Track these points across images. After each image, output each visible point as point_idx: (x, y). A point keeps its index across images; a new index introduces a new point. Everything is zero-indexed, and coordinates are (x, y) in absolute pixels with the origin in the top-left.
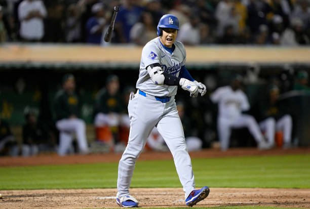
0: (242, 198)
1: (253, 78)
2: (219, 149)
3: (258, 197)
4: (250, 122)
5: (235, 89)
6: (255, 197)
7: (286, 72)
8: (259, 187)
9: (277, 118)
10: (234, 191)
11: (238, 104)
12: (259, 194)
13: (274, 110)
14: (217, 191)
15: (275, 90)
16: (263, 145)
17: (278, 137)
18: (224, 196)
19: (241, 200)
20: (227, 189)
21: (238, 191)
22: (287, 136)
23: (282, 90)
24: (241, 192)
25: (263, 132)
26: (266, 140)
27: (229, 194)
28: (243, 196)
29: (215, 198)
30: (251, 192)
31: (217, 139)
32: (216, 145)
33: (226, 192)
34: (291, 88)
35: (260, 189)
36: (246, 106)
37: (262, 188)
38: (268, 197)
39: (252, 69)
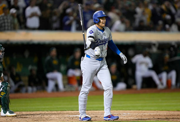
0: (149, 116)
1: (155, 50)
2: (136, 89)
3: (157, 115)
4: (153, 74)
5: (145, 56)
6: (156, 116)
7: (173, 46)
8: (158, 110)
9: (168, 72)
10: (144, 112)
11: (147, 64)
12: (158, 114)
13: (166, 68)
14: (135, 112)
15: (167, 56)
16: (160, 87)
17: (169, 82)
18: (139, 115)
19: (148, 117)
20: (140, 111)
21: (146, 112)
22: (174, 82)
23: (171, 56)
24: (148, 113)
25: (160, 79)
26: (162, 84)
27: (142, 114)
28: (149, 115)
29: (134, 116)
30: (153, 112)
31: (135, 83)
32: (134, 87)
33: (140, 112)
34: (176, 55)
35: (159, 111)
36: (151, 65)
37: (160, 110)
38: (163, 116)
39: (154, 45)
